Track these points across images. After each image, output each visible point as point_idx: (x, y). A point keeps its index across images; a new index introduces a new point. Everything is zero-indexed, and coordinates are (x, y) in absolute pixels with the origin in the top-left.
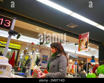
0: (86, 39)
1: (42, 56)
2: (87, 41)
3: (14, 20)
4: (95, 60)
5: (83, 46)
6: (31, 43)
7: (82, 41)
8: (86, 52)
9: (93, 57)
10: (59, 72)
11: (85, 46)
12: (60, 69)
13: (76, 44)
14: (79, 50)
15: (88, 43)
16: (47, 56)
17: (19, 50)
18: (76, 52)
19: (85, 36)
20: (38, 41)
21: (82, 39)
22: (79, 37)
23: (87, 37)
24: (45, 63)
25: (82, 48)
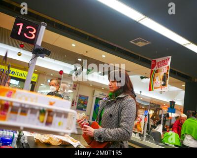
0: (165, 69)
1: (77, 96)
2: (166, 72)
3: (42, 26)
4: (175, 110)
5: (158, 81)
6: (59, 71)
7: (157, 72)
8: (161, 93)
9: (172, 103)
10: (119, 129)
11: (163, 83)
12: (122, 122)
13: (142, 78)
14: (150, 90)
15: (167, 77)
16: (88, 97)
17: (34, 83)
18: (141, 92)
19: (164, 63)
20: (71, 69)
21: (158, 69)
22: (150, 64)
23: (167, 66)
24: (81, 109)
25: (155, 85)
